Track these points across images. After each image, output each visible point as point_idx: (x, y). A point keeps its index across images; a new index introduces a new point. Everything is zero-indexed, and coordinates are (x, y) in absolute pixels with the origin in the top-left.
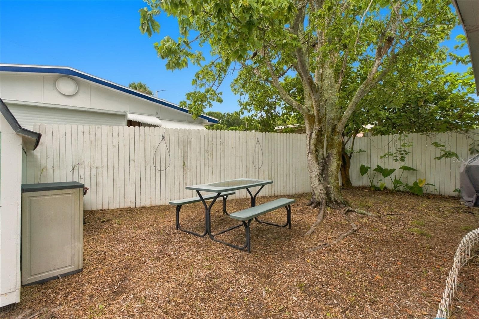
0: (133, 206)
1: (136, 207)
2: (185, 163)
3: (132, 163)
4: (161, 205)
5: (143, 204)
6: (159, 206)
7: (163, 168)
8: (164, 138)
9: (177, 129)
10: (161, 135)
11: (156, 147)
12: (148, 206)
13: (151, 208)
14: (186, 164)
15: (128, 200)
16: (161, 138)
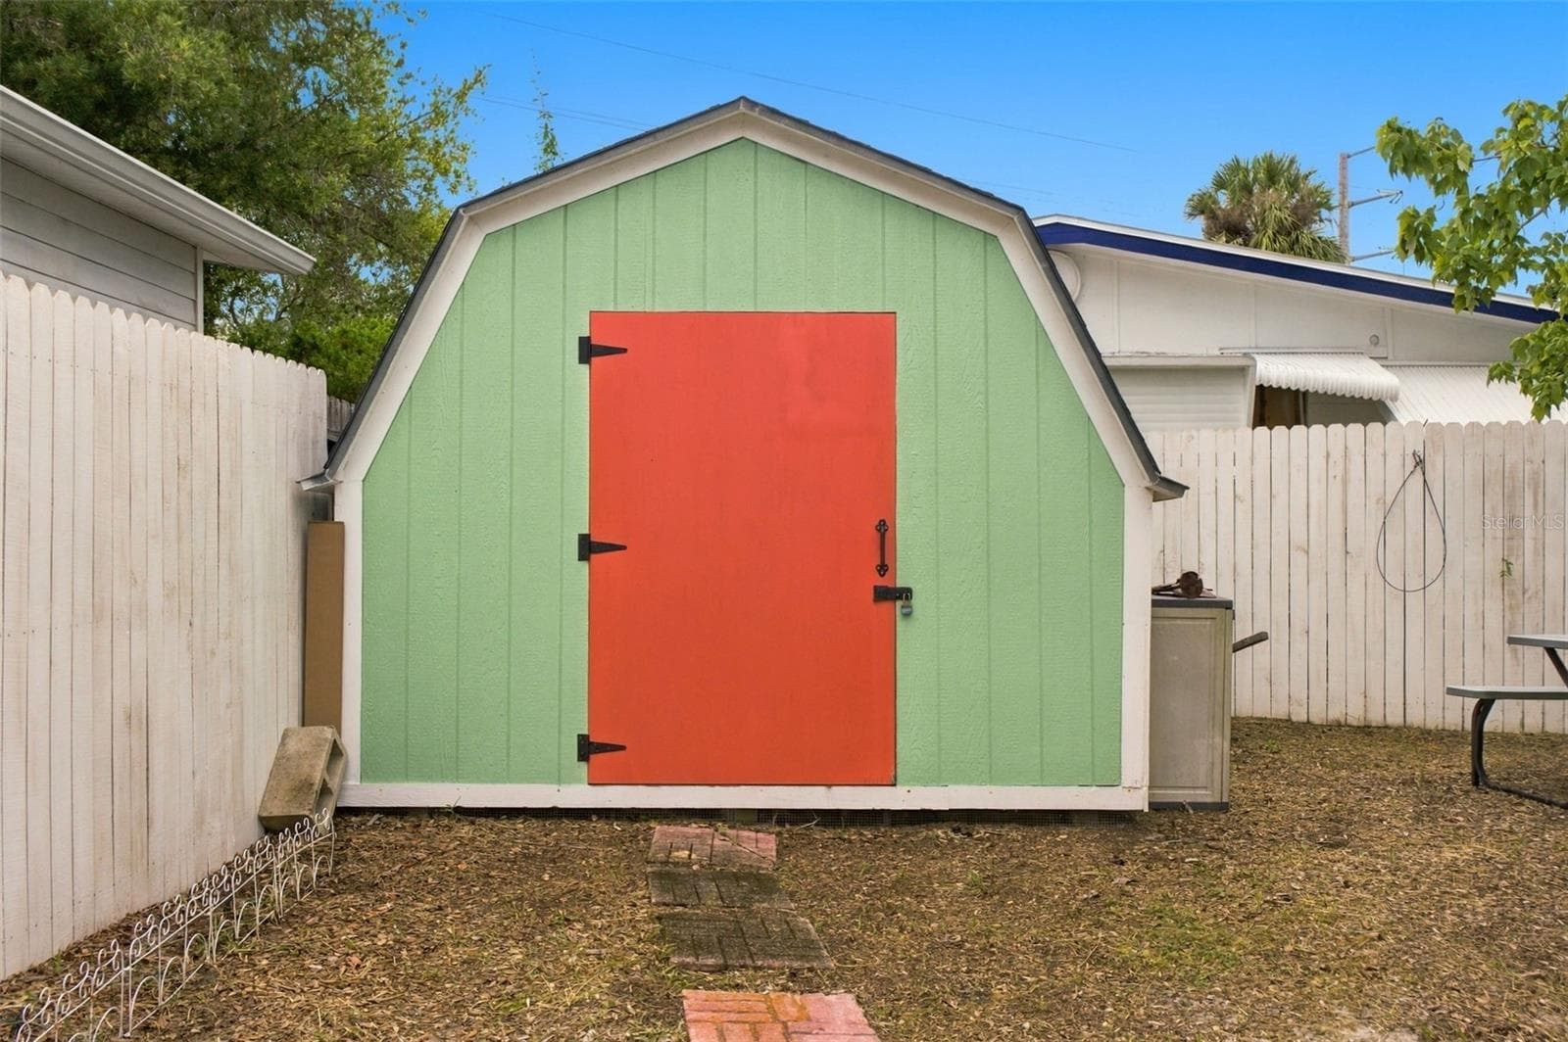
0: (1299, 715)
1: (1308, 722)
2: (1508, 564)
3: (1299, 559)
4: (1405, 727)
5: (1335, 713)
6: (1397, 729)
7: (1415, 583)
8: (1420, 463)
9: (1479, 425)
10: (1409, 452)
11: (1389, 499)
12: (1355, 723)
13: (1366, 730)
14: (1516, 569)
15: (1281, 693)
16: (1410, 463)
